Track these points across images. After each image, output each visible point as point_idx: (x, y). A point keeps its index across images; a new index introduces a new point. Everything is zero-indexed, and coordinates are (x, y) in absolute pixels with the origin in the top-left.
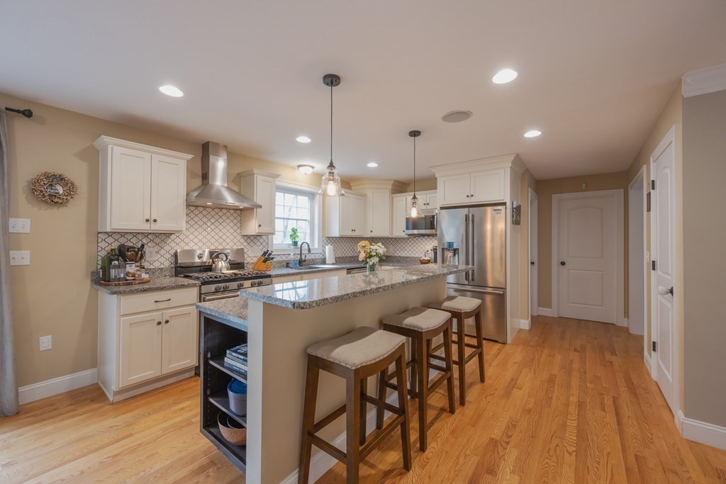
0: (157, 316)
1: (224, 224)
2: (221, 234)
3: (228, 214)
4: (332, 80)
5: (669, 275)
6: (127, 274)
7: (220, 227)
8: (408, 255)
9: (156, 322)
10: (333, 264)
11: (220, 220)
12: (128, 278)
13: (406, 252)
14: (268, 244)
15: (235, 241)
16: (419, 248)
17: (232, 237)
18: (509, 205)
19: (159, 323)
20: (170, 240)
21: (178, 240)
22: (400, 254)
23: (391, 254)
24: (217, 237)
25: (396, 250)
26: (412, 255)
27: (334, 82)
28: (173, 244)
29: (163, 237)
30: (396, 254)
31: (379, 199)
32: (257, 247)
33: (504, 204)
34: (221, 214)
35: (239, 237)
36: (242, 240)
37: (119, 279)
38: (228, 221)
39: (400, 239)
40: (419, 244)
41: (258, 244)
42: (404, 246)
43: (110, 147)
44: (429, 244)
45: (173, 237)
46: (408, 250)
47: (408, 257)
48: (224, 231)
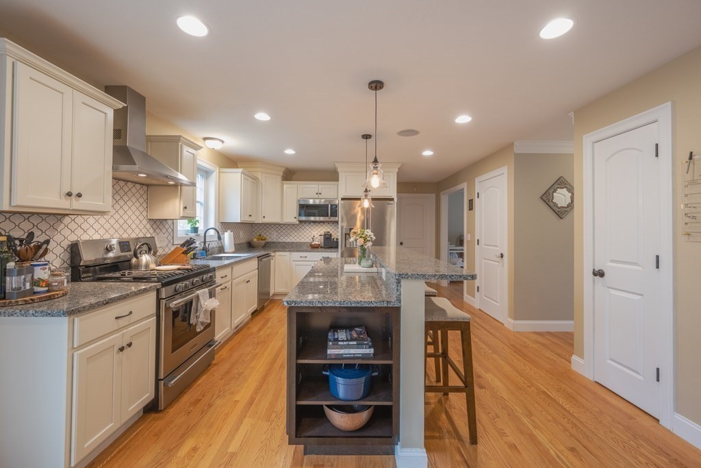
0: (117, 339)
1: (130, 203)
2: (125, 217)
3: (134, 190)
4: (376, 85)
5: (497, 246)
6: (35, 283)
7: (126, 208)
8: (293, 240)
9: (116, 349)
10: (234, 253)
11: (126, 198)
12: (37, 289)
13: (291, 238)
14: (173, 230)
15: (141, 226)
16: (305, 234)
17: (137, 222)
18: (396, 200)
19: (122, 349)
20: (62, 226)
21: (73, 226)
22: (284, 240)
23: (275, 240)
24: (121, 221)
25: (279, 236)
26: (298, 240)
27: (378, 87)
28: (66, 232)
29: (51, 220)
30: (280, 240)
31: (271, 184)
32: (163, 235)
33: (392, 199)
34: (126, 189)
35: (145, 222)
36: (148, 226)
37: (25, 293)
38: (134, 199)
39: (289, 225)
40: (305, 230)
41: (164, 230)
42: (289, 231)
43: (9, 61)
44: (315, 230)
45: (67, 220)
46: (294, 236)
47: (293, 243)
48: (130, 213)
